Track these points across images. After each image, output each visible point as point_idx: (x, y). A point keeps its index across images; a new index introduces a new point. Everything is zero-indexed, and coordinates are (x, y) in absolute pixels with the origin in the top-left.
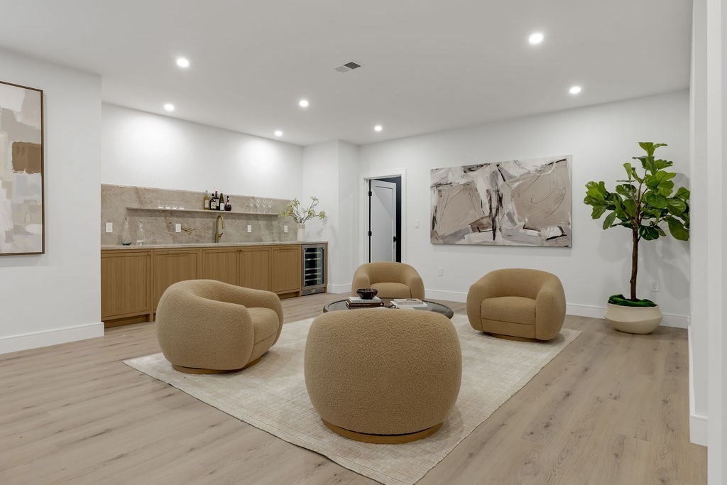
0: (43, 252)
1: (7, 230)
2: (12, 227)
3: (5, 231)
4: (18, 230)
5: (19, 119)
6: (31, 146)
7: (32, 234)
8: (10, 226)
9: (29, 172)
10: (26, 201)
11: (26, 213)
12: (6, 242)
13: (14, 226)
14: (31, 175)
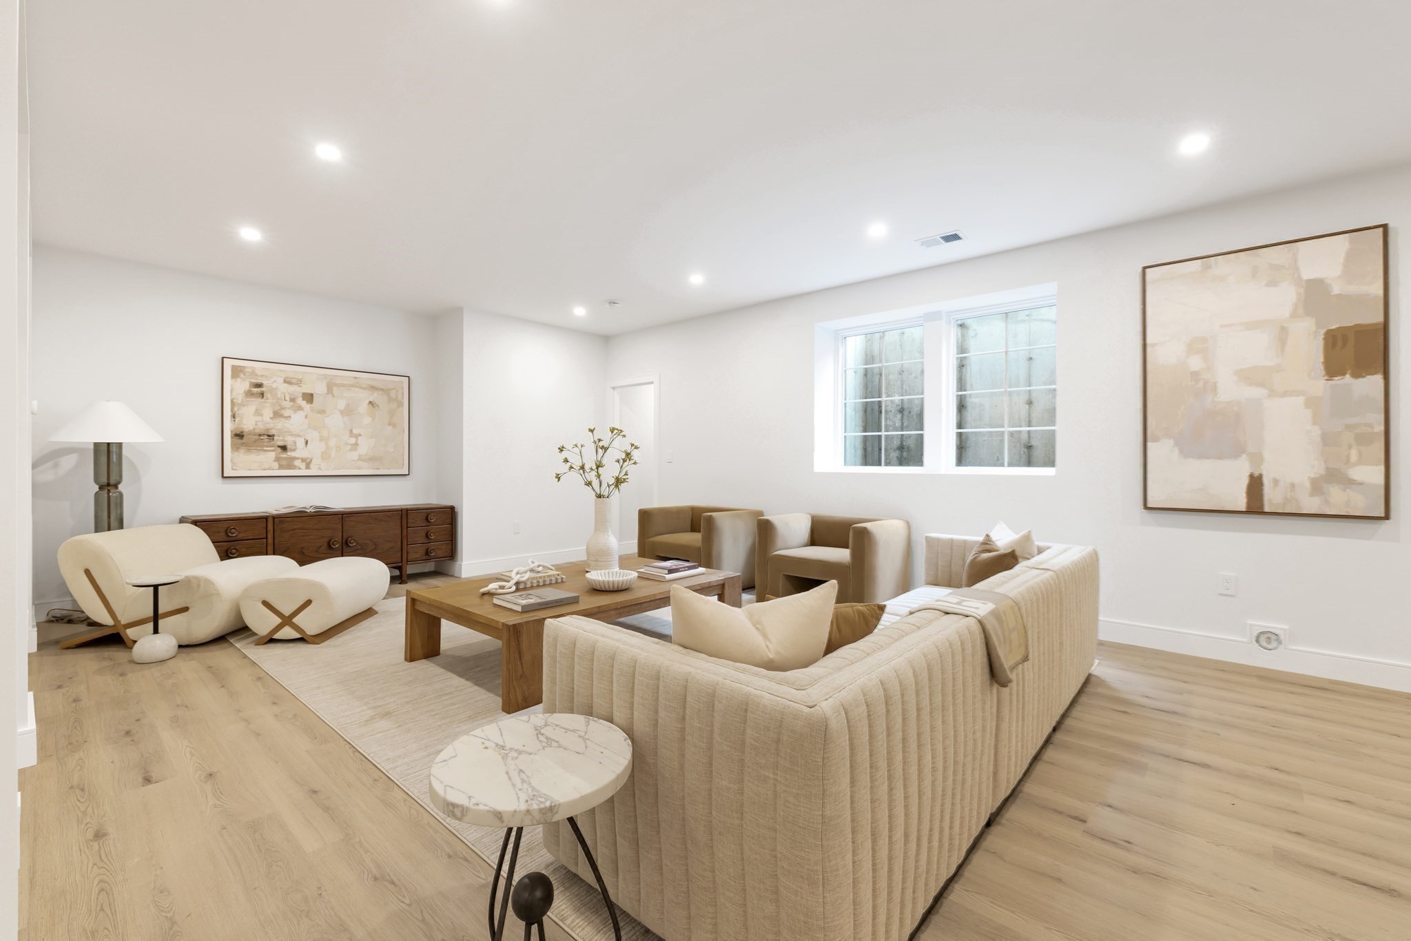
0: (1387, 517)
1: (1312, 476)
2: (1323, 472)
3: (1309, 478)
4: (1334, 476)
5: (1336, 289)
6: (1361, 332)
7: (1361, 484)
8: (1318, 469)
9: (1356, 375)
10: (1348, 427)
11: (1350, 447)
12: (1312, 495)
13: (1327, 469)
14: (1361, 380)
